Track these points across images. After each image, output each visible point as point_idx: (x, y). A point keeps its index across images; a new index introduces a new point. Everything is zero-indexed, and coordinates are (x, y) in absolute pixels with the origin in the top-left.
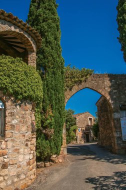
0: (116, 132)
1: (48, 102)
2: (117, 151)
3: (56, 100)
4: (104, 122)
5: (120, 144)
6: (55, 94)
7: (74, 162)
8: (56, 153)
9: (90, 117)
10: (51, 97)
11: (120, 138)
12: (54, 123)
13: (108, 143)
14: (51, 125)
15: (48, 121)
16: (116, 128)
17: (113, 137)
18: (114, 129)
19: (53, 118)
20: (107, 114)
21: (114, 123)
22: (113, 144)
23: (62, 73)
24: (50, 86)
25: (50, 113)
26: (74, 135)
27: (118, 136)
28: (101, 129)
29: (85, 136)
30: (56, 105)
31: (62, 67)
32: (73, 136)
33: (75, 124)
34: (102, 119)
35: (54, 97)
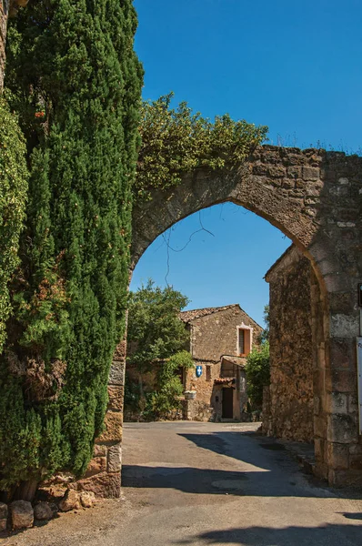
0: (337, 393)
1: (49, 241)
2: (332, 473)
3: (86, 236)
4: (292, 347)
5: (345, 446)
6: (87, 214)
7: (146, 510)
8: (67, 468)
9: (243, 326)
10: (66, 223)
11: (348, 420)
12: (72, 337)
13: (300, 431)
14: (56, 345)
15: (42, 327)
16: (335, 377)
17: (322, 414)
18: (327, 383)
19: (65, 315)
20: (305, 320)
21: (330, 356)
22: (317, 441)
23: (128, 123)
24: (68, 176)
25: (54, 288)
26: (178, 387)
27: (343, 410)
28: (276, 374)
29: (219, 394)
30: (86, 259)
31: (131, 102)
32: (175, 392)
33: (186, 347)
34: (287, 337)
35: (79, 222)
